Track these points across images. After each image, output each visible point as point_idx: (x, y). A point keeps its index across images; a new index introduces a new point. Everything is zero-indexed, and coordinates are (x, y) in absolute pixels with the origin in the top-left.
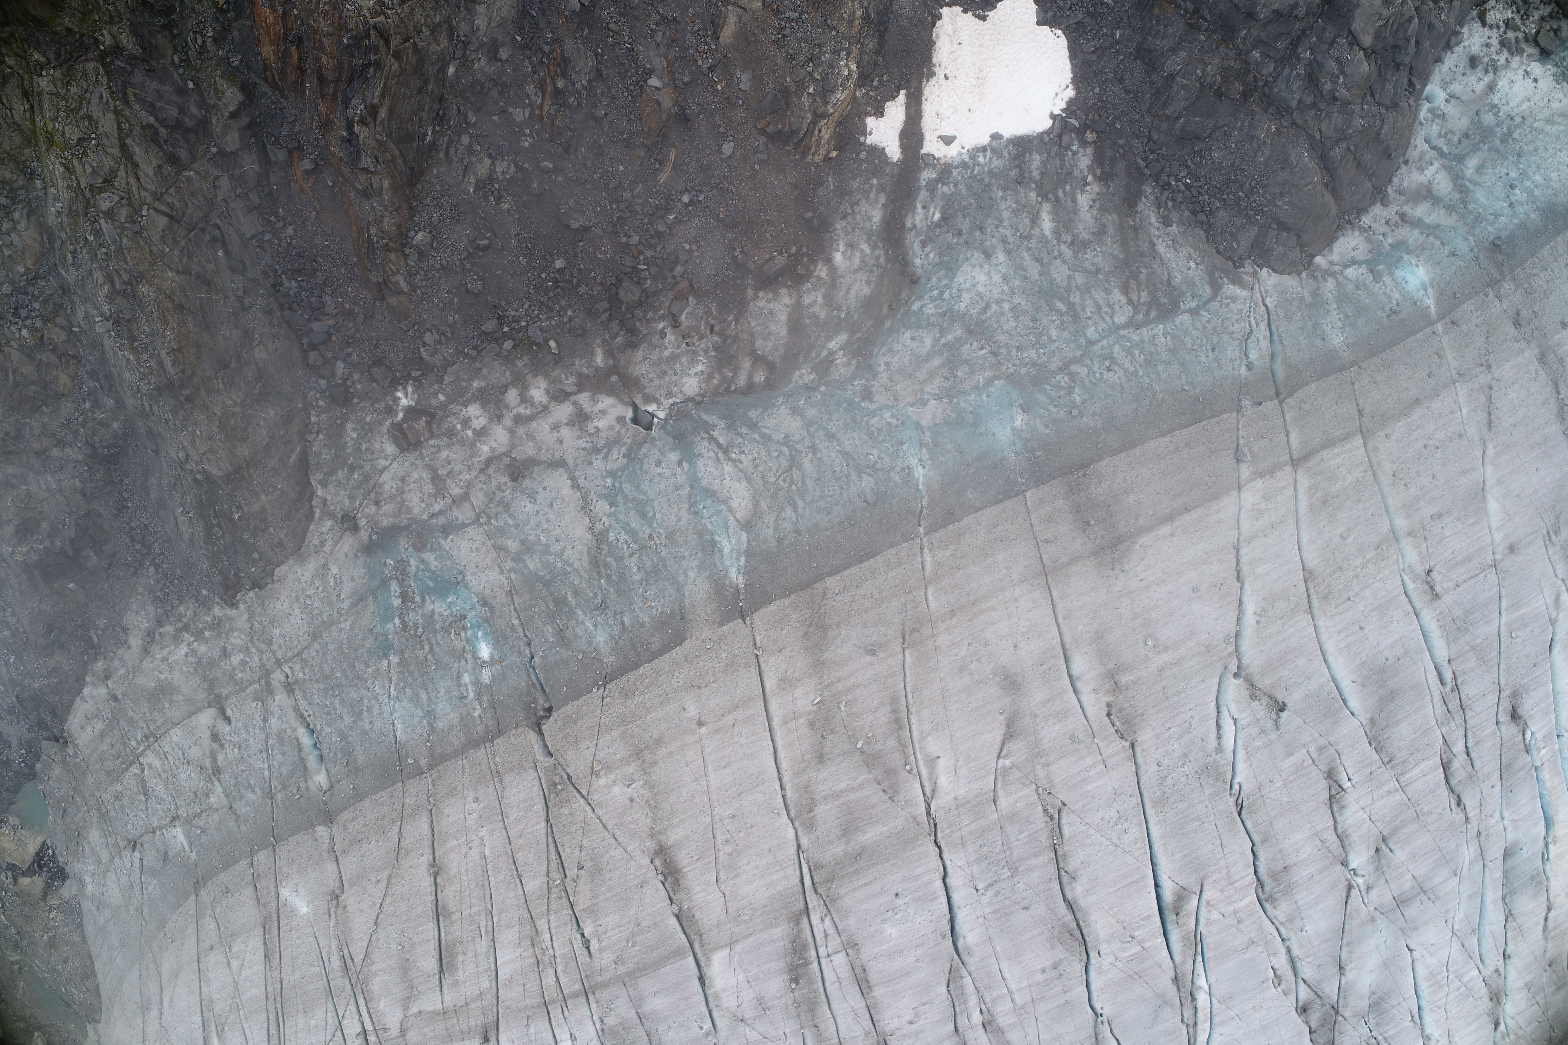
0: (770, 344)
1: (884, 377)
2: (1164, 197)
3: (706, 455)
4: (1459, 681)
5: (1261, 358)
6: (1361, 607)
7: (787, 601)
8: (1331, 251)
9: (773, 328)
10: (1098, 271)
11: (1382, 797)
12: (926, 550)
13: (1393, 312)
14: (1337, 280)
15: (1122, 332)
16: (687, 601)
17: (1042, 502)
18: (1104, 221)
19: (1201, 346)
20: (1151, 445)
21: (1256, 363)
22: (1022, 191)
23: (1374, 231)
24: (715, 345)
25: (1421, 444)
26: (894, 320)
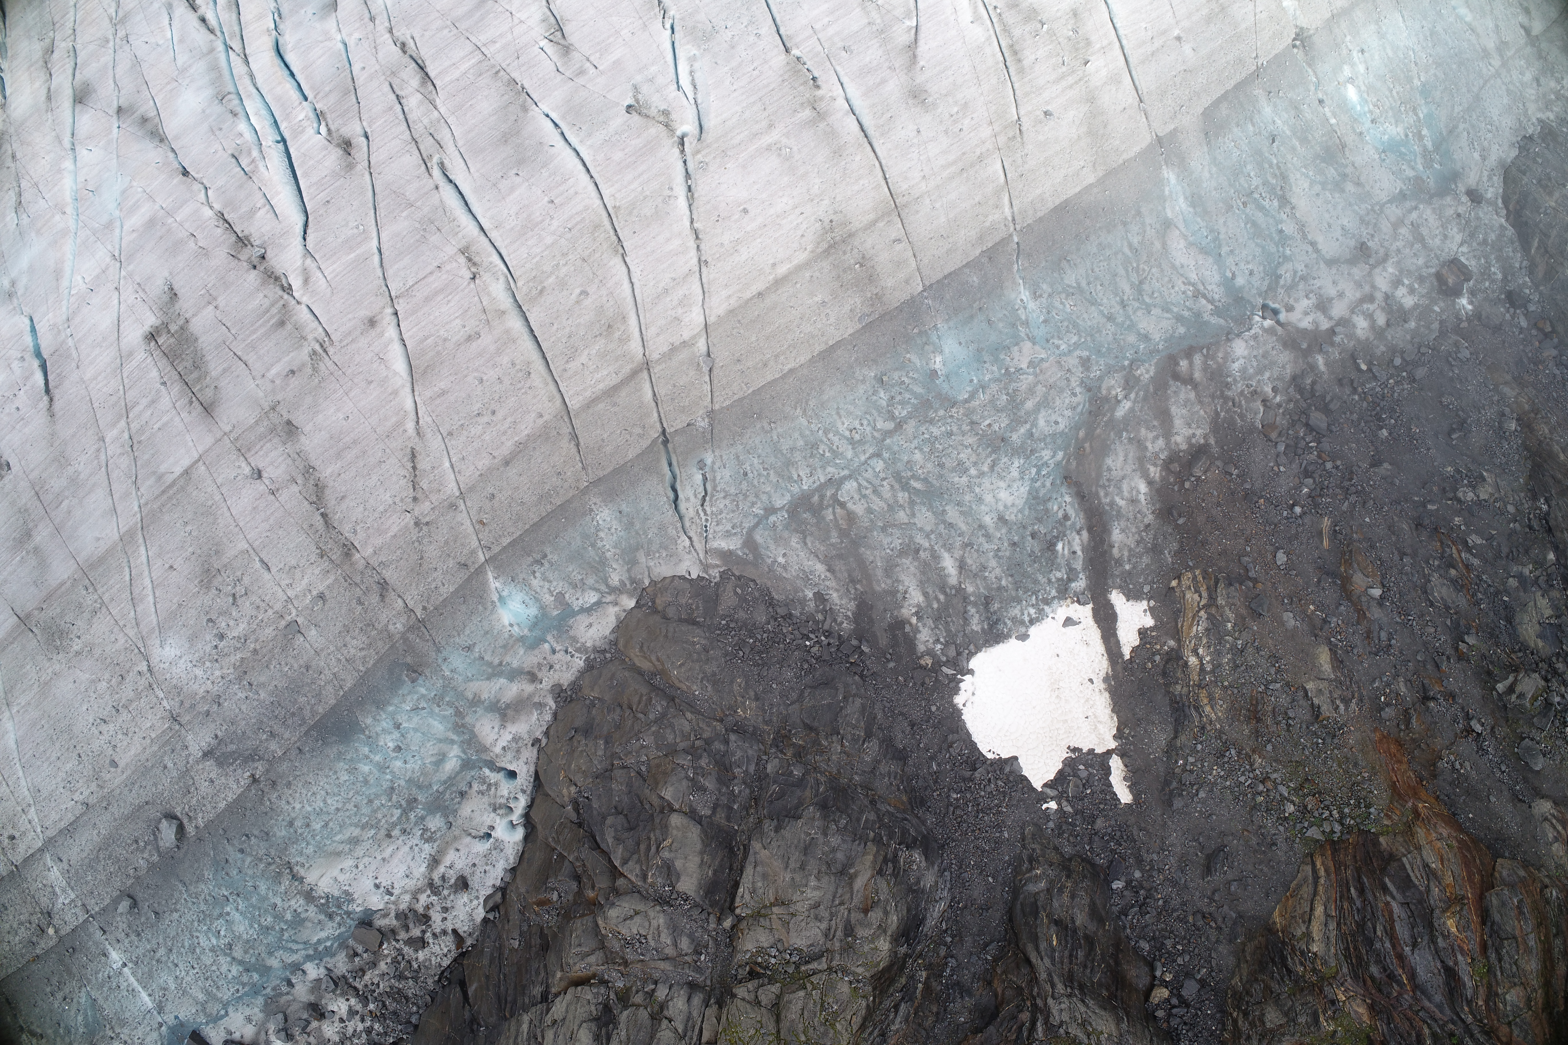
0: (1182, 396)
1: (1074, 383)
2: (828, 621)
3: (1214, 286)
4: (423, 166)
5: (690, 477)
6: (555, 223)
7: (1125, 156)
8: (617, 617)
9: (1184, 411)
10: (884, 529)
11: (501, 36)
12: (1010, 218)
13: (539, 563)
14: (608, 586)
15: (846, 472)
16: (1206, 149)
17: (907, 282)
18: (889, 581)
19: (759, 475)
20: (803, 359)
21: (695, 470)
22: (982, 590)
23: (566, 652)
24: (1229, 389)
25: (500, 415)
26: (1077, 439)
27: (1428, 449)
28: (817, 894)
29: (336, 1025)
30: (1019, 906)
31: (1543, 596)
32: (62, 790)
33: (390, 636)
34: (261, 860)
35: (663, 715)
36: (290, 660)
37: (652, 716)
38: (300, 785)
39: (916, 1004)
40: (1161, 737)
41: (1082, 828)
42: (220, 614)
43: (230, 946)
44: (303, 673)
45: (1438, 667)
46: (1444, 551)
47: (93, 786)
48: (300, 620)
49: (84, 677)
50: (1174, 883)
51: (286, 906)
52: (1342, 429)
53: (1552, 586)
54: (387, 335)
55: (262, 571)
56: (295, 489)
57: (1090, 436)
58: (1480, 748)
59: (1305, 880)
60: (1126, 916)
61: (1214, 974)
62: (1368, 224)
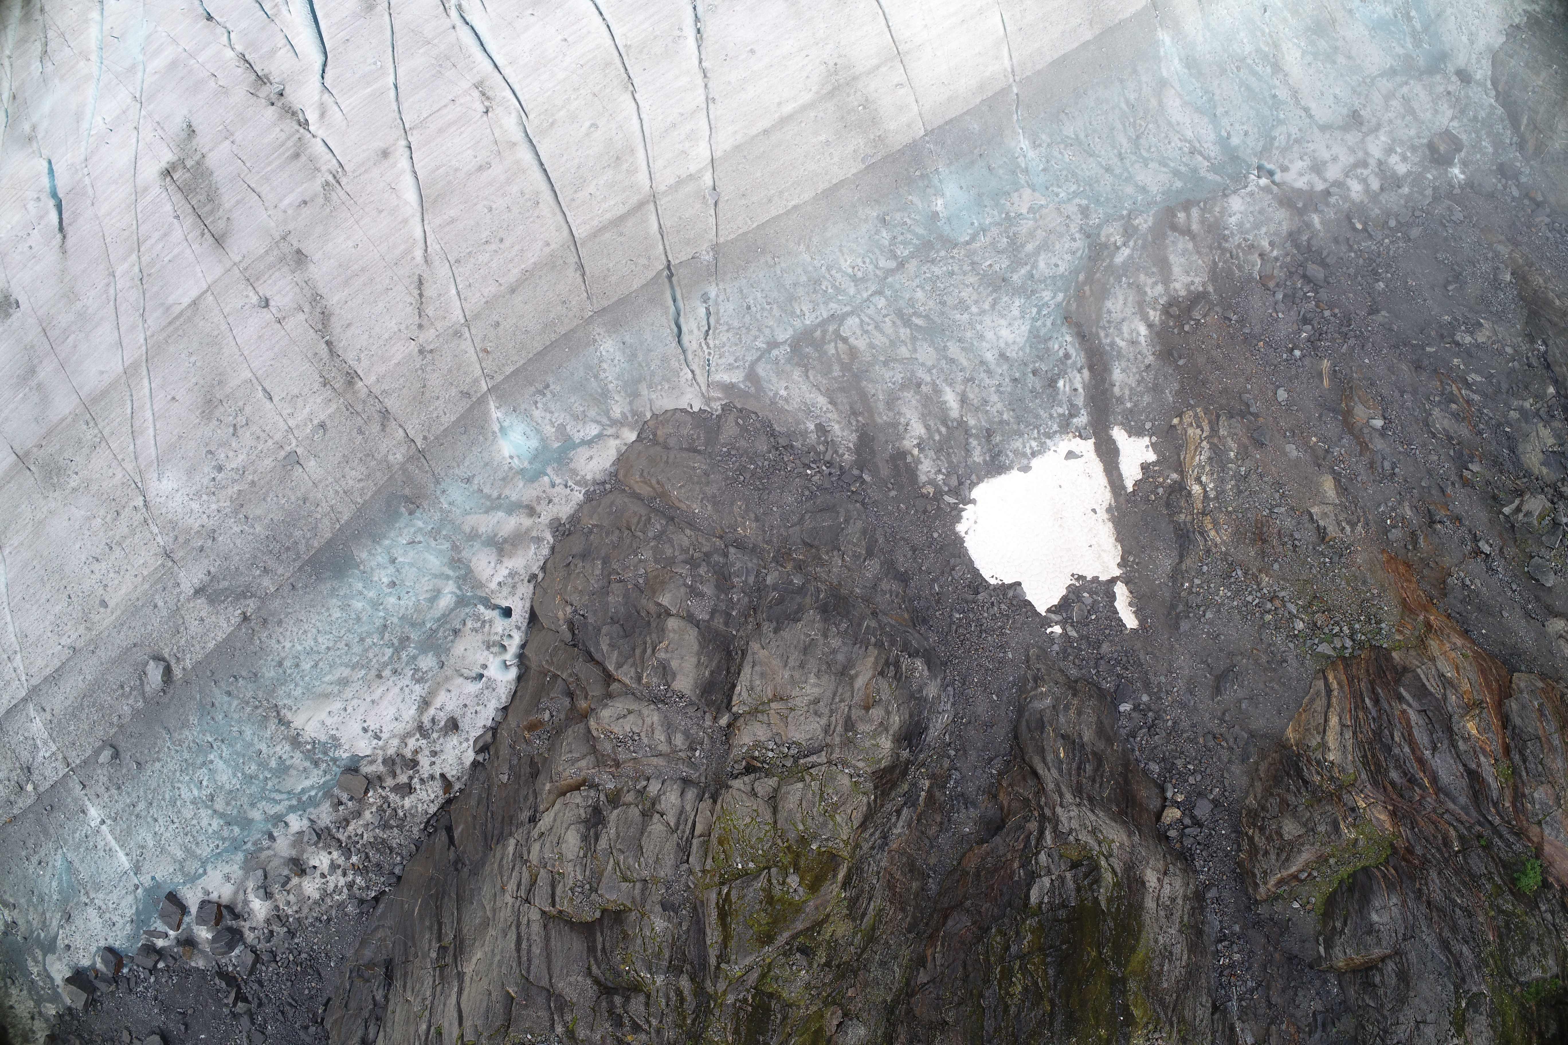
0: (1180, 246)
1: (1074, 228)
2: (830, 452)
3: (1210, 144)
4: (442, 7)
5: (694, 310)
6: (568, 61)
7: (1121, 16)
9: (1182, 260)
10: (885, 364)
12: (1010, 70)
15: (848, 309)
17: (909, 126)
18: (891, 414)
19: (762, 309)
20: (807, 196)
21: (698, 303)
22: (983, 423)
23: (566, 486)
24: (1227, 241)
25: (507, 243)
26: (1077, 282)
27: (1425, 300)
28: (816, 691)
29: (317, 881)
30: (1024, 723)
31: (1545, 426)
32: (49, 634)
33: (390, 467)
34: (248, 703)
35: (662, 532)
36: (288, 492)
37: (650, 534)
38: (291, 622)
39: (919, 811)
40: (1165, 562)
41: (1087, 653)
42: (220, 445)
43: (212, 798)
44: (299, 506)
45: (1443, 491)
46: (1444, 389)
47: (82, 629)
48: (299, 451)
49: (79, 514)
50: (1183, 706)
51: (271, 752)
52: (1339, 281)
53: (1553, 416)
54: (399, 165)
55: (265, 400)
56: (301, 317)
57: (1089, 280)
58: (1490, 569)
59: (1318, 693)
60: (1135, 737)
61: (1227, 794)
62: (1359, 94)
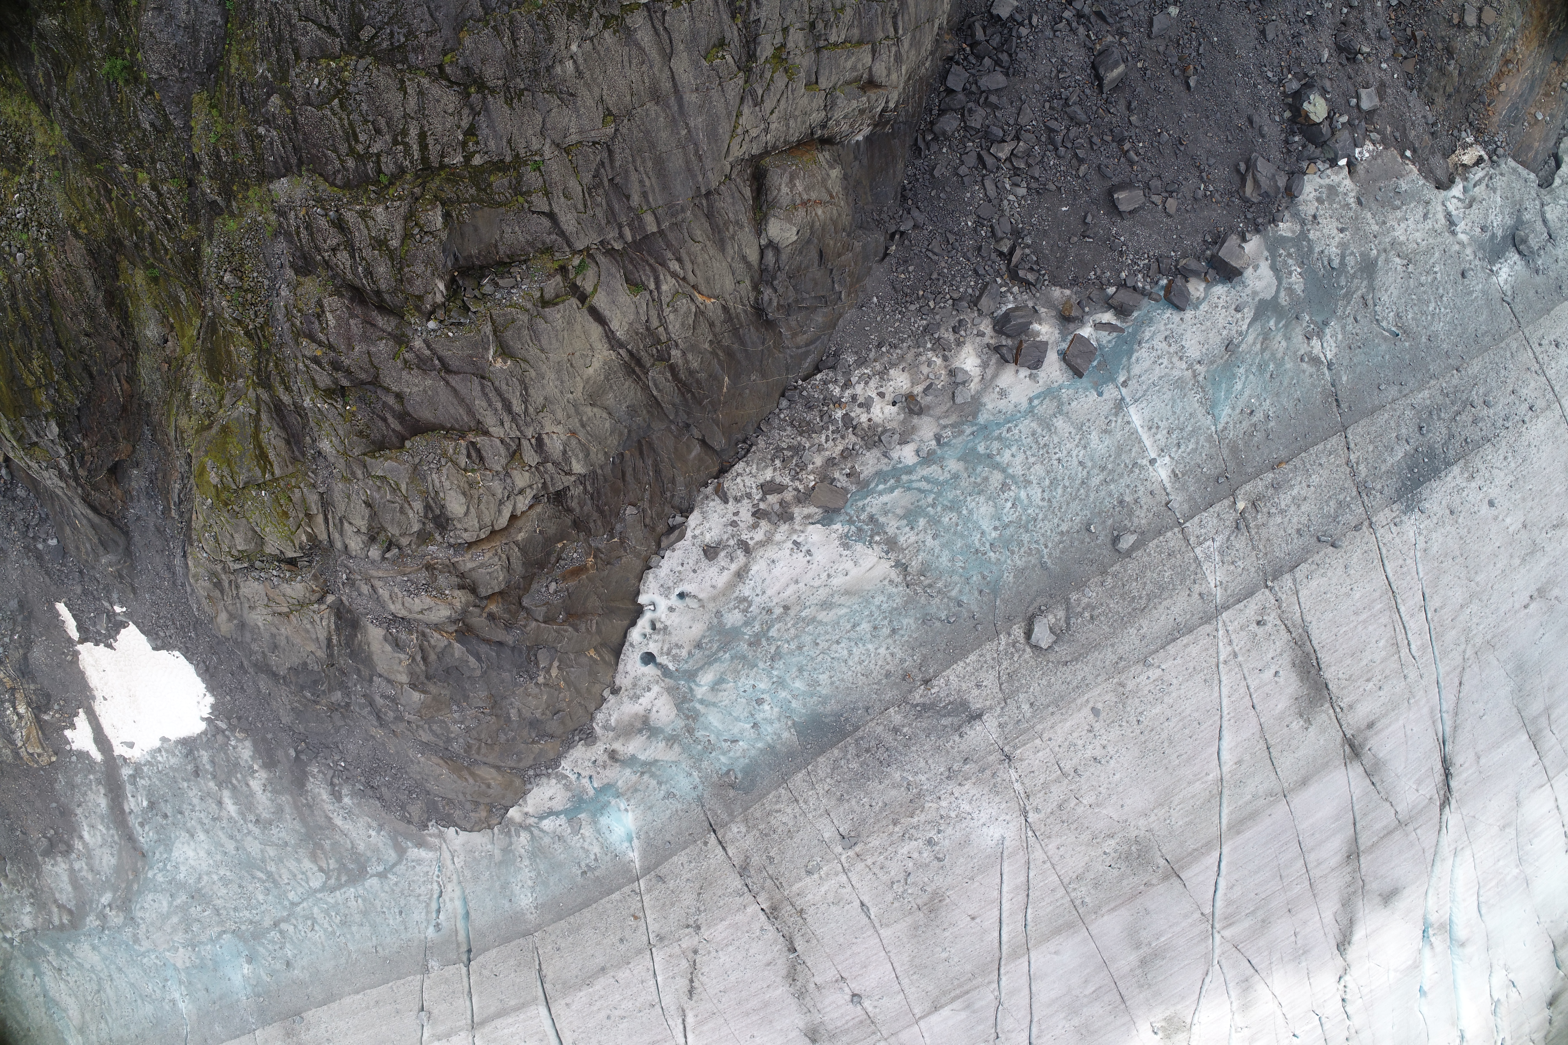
2: (329, 776)
8: (525, 802)
13: (589, 869)
14: (531, 833)
15: (319, 895)
17: (266, 1041)
18: (279, 802)
19: (389, 909)
20: (347, 1001)
21: (444, 924)
22: (202, 782)
23: (577, 775)
26: (138, 884)
28: (254, 617)
29: (891, 390)
30: (121, 544)
32: (1174, 682)
33: (746, 820)
34: (939, 592)
36: (858, 809)
38: (875, 674)
40: (38, 656)
41: (92, 587)
42: (927, 865)
44: (848, 794)
48: (839, 849)
51: (921, 536)
55: (869, 905)
56: (818, 979)
